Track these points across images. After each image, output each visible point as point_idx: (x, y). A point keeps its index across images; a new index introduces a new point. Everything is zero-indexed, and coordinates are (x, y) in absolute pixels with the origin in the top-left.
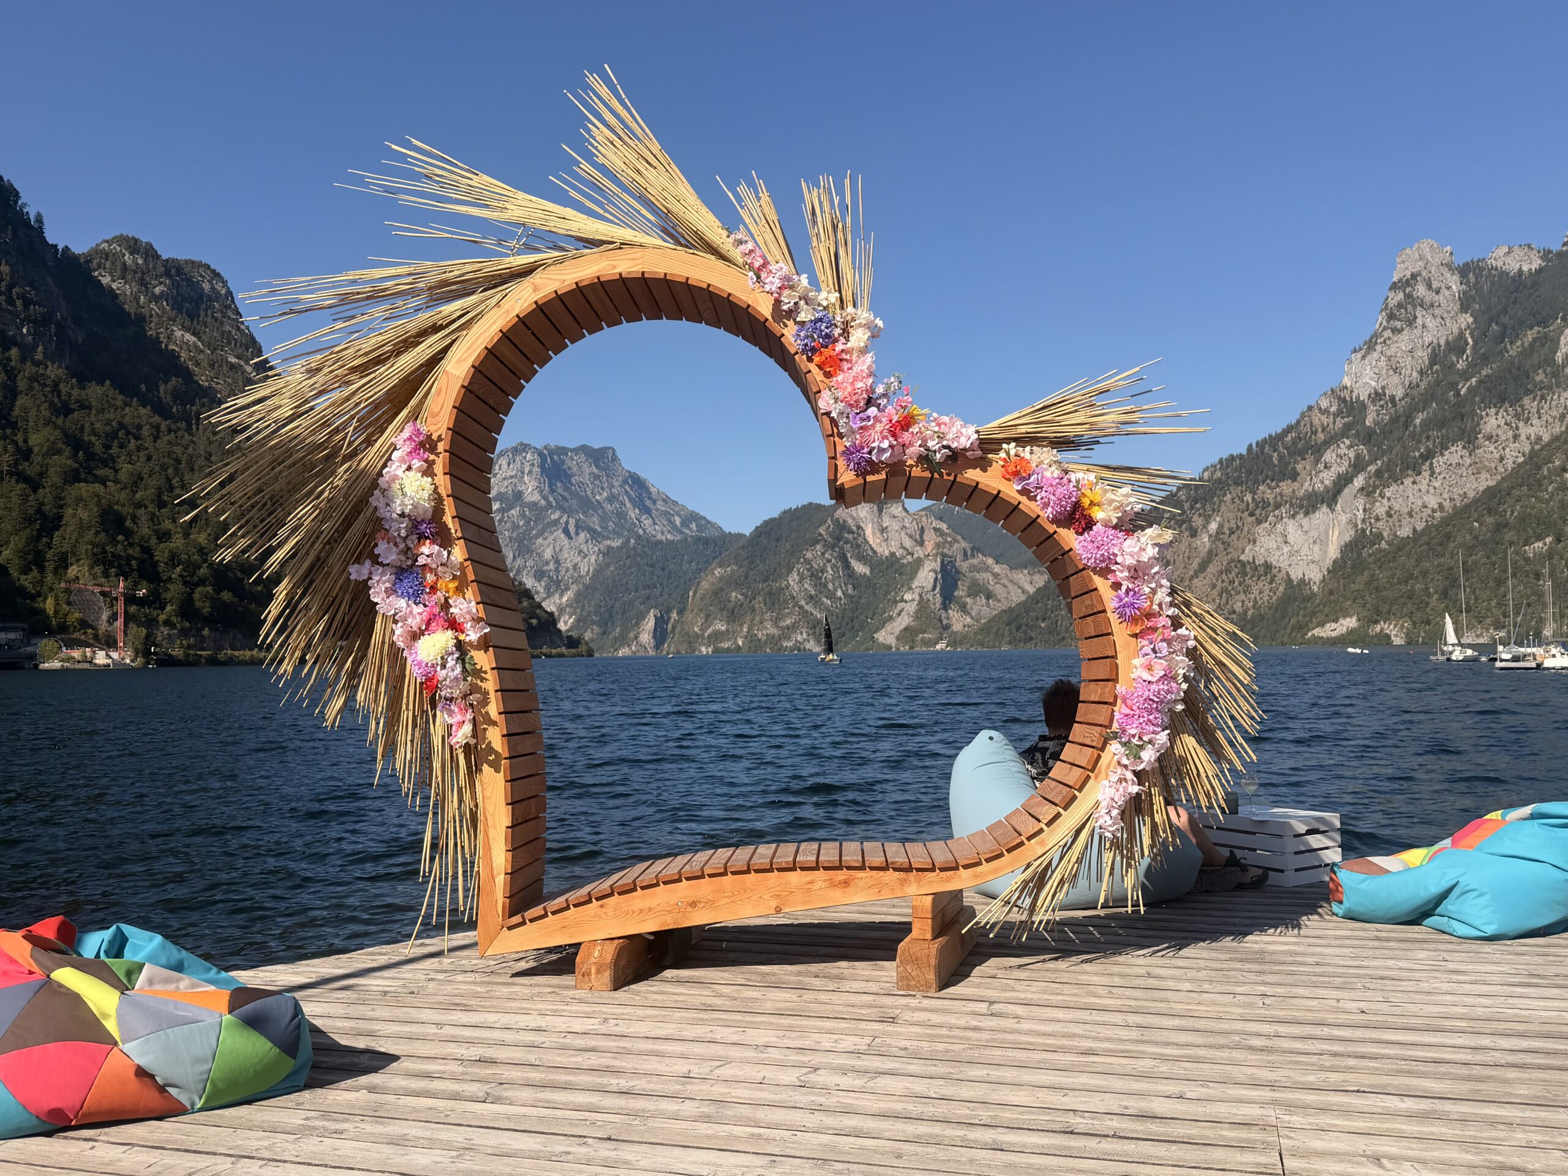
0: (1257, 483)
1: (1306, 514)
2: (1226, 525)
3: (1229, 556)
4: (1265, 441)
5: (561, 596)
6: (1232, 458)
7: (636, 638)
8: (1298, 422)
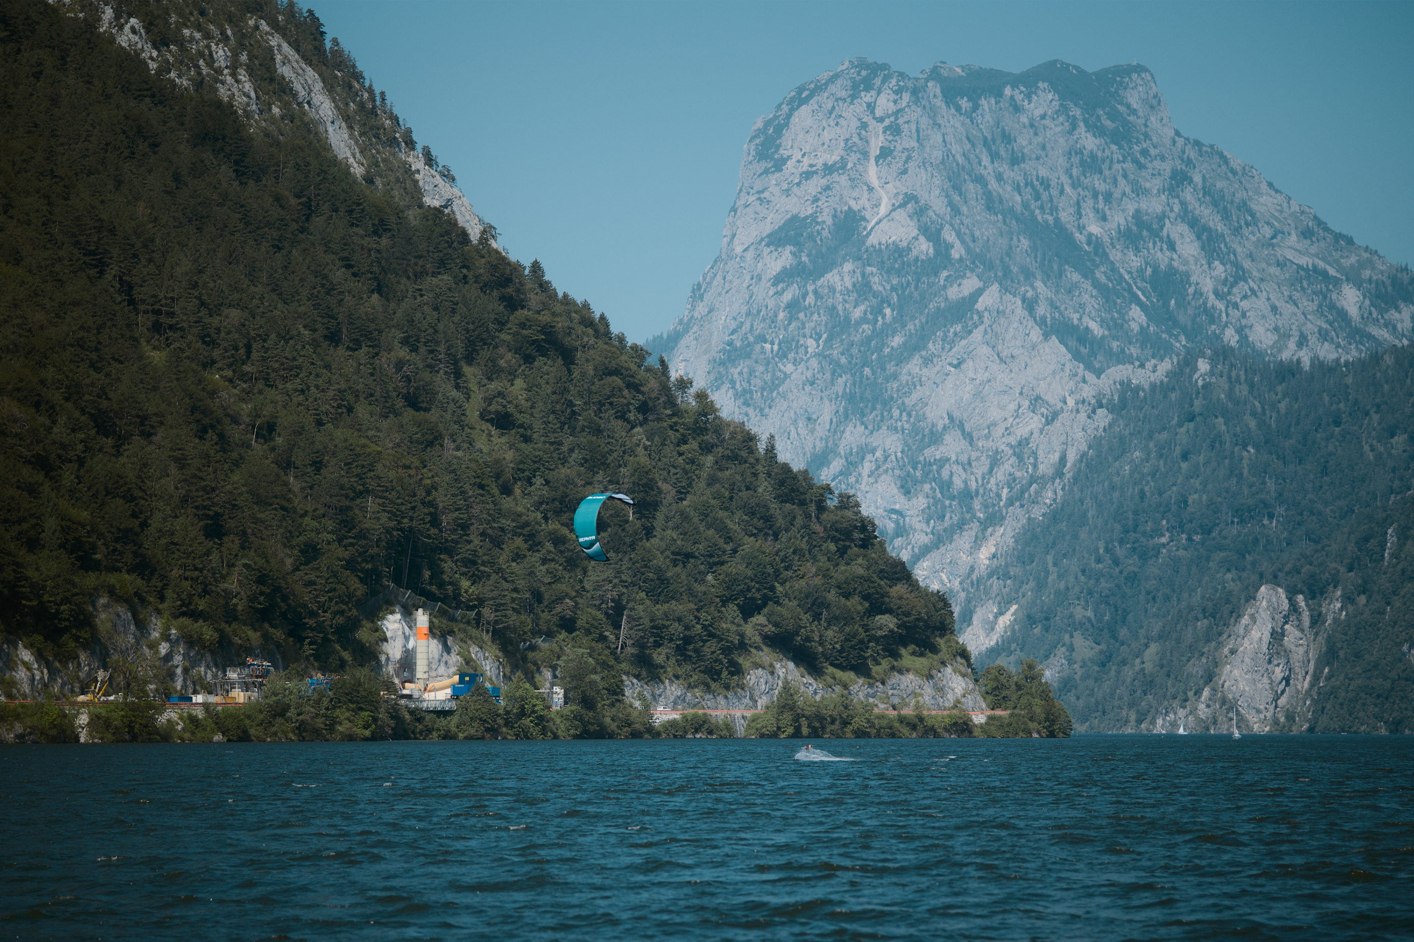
5: (978, 542)
7: (1210, 677)
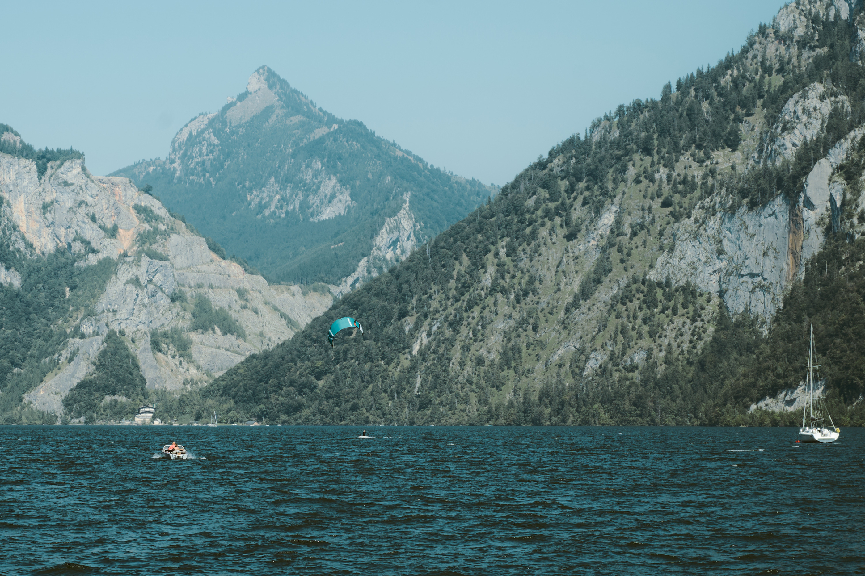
0: (677, 150)
1: (752, 205)
2: (627, 221)
3: (631, 272)
4: (691, 81)
6: (638, 107)
8: (745, 51)
